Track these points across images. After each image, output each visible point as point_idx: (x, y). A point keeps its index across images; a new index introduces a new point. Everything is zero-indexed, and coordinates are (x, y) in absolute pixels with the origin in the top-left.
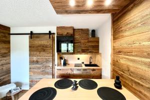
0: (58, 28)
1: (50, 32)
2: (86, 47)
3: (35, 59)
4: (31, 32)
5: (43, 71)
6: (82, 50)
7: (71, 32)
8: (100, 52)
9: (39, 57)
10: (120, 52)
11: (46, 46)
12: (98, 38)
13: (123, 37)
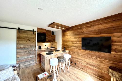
0: (38, 28)
1: (33, 30)
2: (50, 39)
3: (22, 46)
4: (19, 28)
5: (28, 53)
6: (49, 41)
7: (45, 31)
8: (56, 41)
9: (25, 45)
10: (64, 41)
11: (31, 38)
12: (55, 36)
13: (65, 37)
